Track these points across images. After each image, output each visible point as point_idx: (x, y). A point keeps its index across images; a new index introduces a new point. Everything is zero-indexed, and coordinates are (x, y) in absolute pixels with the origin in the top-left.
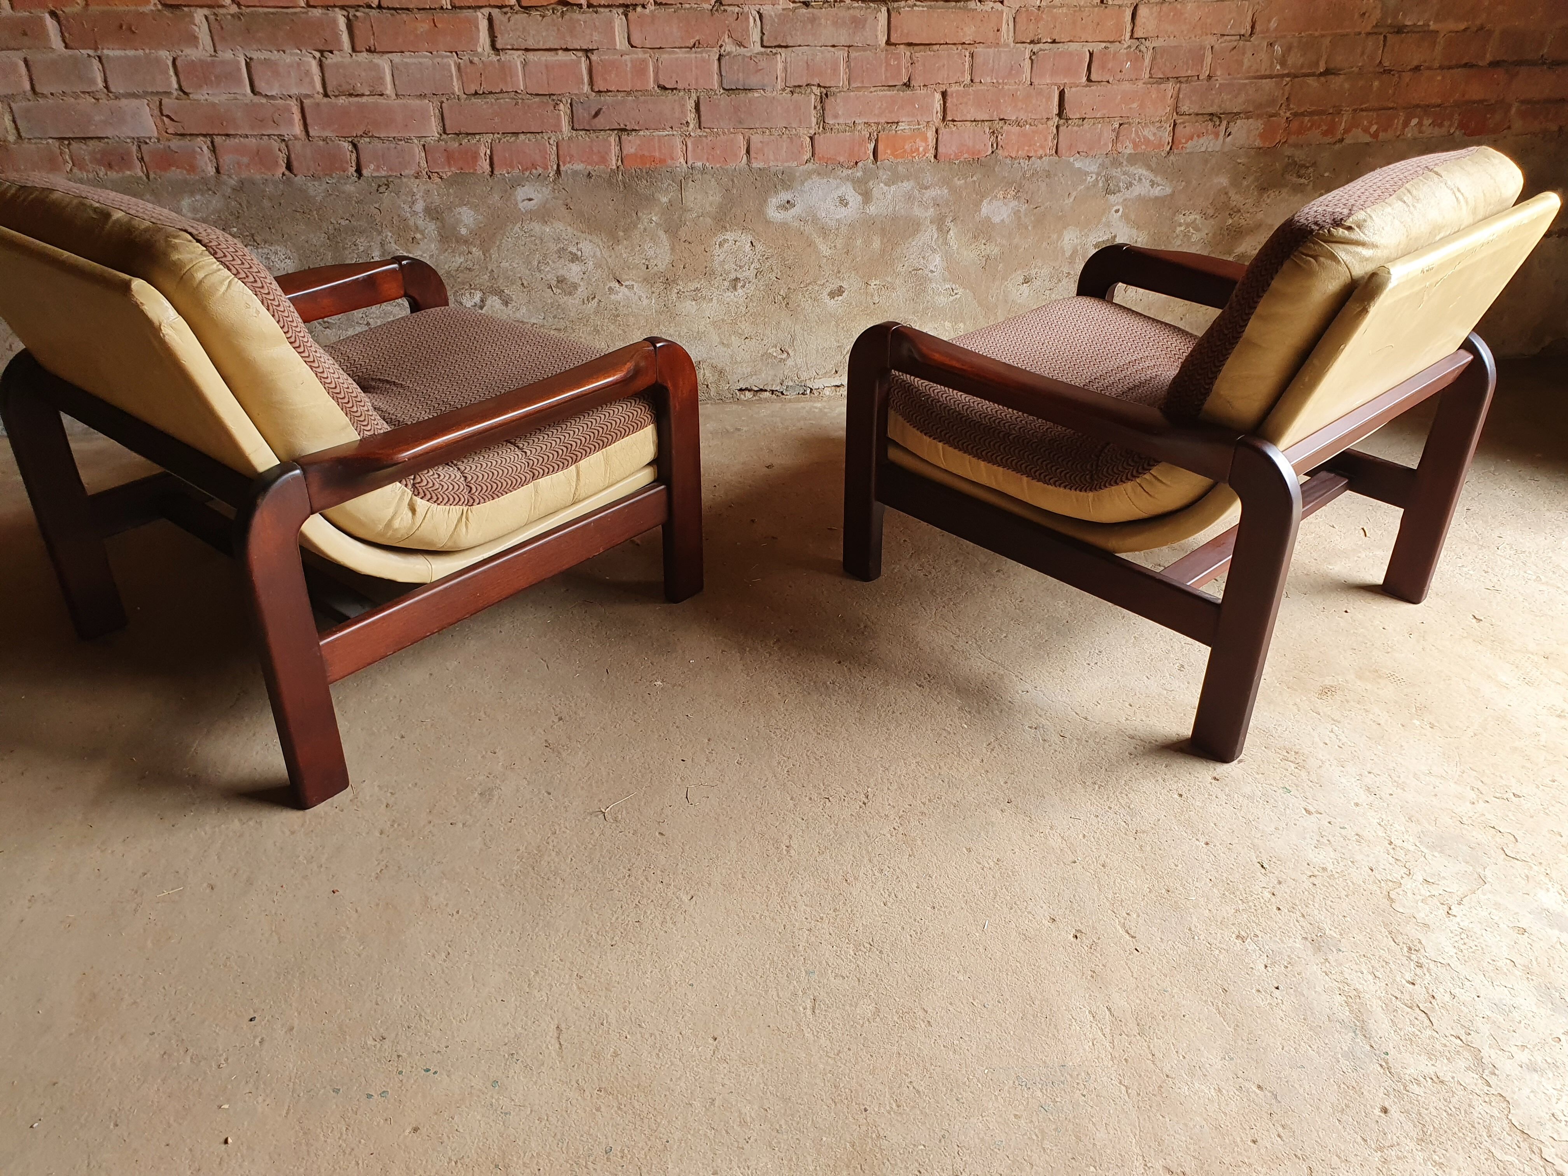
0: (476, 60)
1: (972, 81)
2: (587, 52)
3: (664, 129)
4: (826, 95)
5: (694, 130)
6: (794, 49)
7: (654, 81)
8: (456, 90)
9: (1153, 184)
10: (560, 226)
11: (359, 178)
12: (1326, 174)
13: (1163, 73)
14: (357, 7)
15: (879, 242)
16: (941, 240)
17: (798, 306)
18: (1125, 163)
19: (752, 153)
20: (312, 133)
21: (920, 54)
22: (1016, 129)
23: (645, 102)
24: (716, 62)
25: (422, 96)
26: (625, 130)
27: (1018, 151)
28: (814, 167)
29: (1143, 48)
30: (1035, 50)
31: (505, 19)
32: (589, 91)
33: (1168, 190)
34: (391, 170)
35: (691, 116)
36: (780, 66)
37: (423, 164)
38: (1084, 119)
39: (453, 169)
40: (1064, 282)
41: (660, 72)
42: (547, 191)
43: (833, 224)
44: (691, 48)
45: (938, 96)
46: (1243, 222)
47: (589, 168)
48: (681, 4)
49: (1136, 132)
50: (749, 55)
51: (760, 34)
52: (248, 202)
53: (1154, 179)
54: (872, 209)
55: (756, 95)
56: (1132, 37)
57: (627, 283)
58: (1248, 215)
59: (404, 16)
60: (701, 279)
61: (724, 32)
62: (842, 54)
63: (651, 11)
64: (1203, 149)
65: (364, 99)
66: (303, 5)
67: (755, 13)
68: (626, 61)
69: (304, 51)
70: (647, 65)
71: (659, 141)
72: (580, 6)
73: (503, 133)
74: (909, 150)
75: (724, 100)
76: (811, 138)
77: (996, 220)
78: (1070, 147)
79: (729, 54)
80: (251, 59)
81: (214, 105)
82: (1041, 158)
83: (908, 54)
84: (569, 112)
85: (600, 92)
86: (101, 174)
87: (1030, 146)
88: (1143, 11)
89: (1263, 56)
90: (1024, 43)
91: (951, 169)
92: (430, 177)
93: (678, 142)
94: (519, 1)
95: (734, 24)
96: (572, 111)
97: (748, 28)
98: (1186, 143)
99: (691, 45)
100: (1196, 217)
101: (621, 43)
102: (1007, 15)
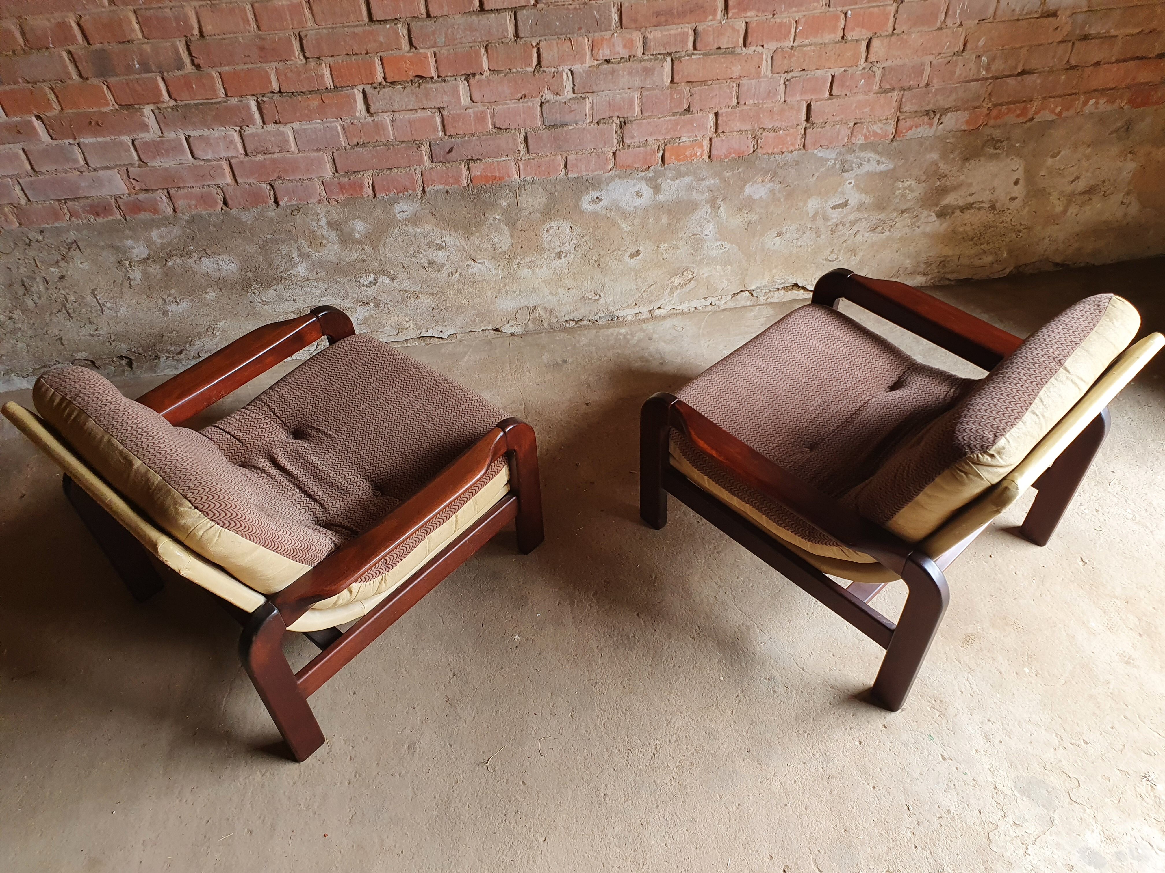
0: (355, 122)
1: (738, 103)
2: (439, 109)
3: (501, 157)
4: (625, 123)
5: (524, 155)
6: (599, 93)
7: (492, 125)
8: (343, 143)
9: (879, 163)
10: (428, 227)
11: (277, 207)
12: (1017, 145)
13: (890, 85)
14: (264, 94)
15: (666, 219)
16: (713, 214)
17: (607, 265)
18: (857, 150)
19: (569, 167)
20: (239, 181)
21: (697, 89)
22: (772, 134)
23: (486, 139)
24: (539, 108)
25: (318, 150)
26: (472, 159)
27: (774, 149)
28: (617, 173)
29: (875, 69)
30: (788, 78)
31: (375, 92)
32: (443, 135)
33: (891, 166)
34: (300, 200)
35: (521, 146)
36: (588, 105)
37: (323, 194)
38: (826, 123)
39: (345, 195)
40: (808, 234)
41: (496, 118)
42: (416, 205)
43: (632, 209)
44: (519, 100)
45: (712, 116)
46: (948, 183)
47: (447, 187)
48: (509, 69)
49: (867, 128)
50: (564, 101)
51: (571, 84)
52: (199, 229)
53: (879, 159)
54: (661, 198)
55: (570, 128)
56: (866, 61)
57: (480, 261)
58: (953, 178)
59: (299, 97)
60: (534, 254)
61: (544, 87)
62: (636, 93)
63: (487, 77)
64: (920, 136)
65: (275, 156)
66: (223, 96)
67: (567, 71)
68: (469, 113)
69: (227, 128)
70: (486, 114)
71: (498, 165)
72: (431, 78)
73: (381, 169)
74: (689, 156)
75: (546, 134)
76: (614, 153)
77: (756, 197)
78: (815, 143)
79: (548, 101)
80: (189, 136)
81: (166, 169)
82: (791, 152)
83: (688, 89)
84: (428, 151)
85: (451, 135)
86: (92, 220)
87: (783, 144)
88: (875, 43)
89: (972, 65)
90: (779, 73)
91: (721, 166)
92: (329, 202)
93: (513, 164)
94: (385, 78)
95: (552, 81)
96: (431, 150)
97: (562, 81)
98: (906, 132)
99: (519, 96)
100: (912, 182)
101: (465, 101)
102: (766, 55)
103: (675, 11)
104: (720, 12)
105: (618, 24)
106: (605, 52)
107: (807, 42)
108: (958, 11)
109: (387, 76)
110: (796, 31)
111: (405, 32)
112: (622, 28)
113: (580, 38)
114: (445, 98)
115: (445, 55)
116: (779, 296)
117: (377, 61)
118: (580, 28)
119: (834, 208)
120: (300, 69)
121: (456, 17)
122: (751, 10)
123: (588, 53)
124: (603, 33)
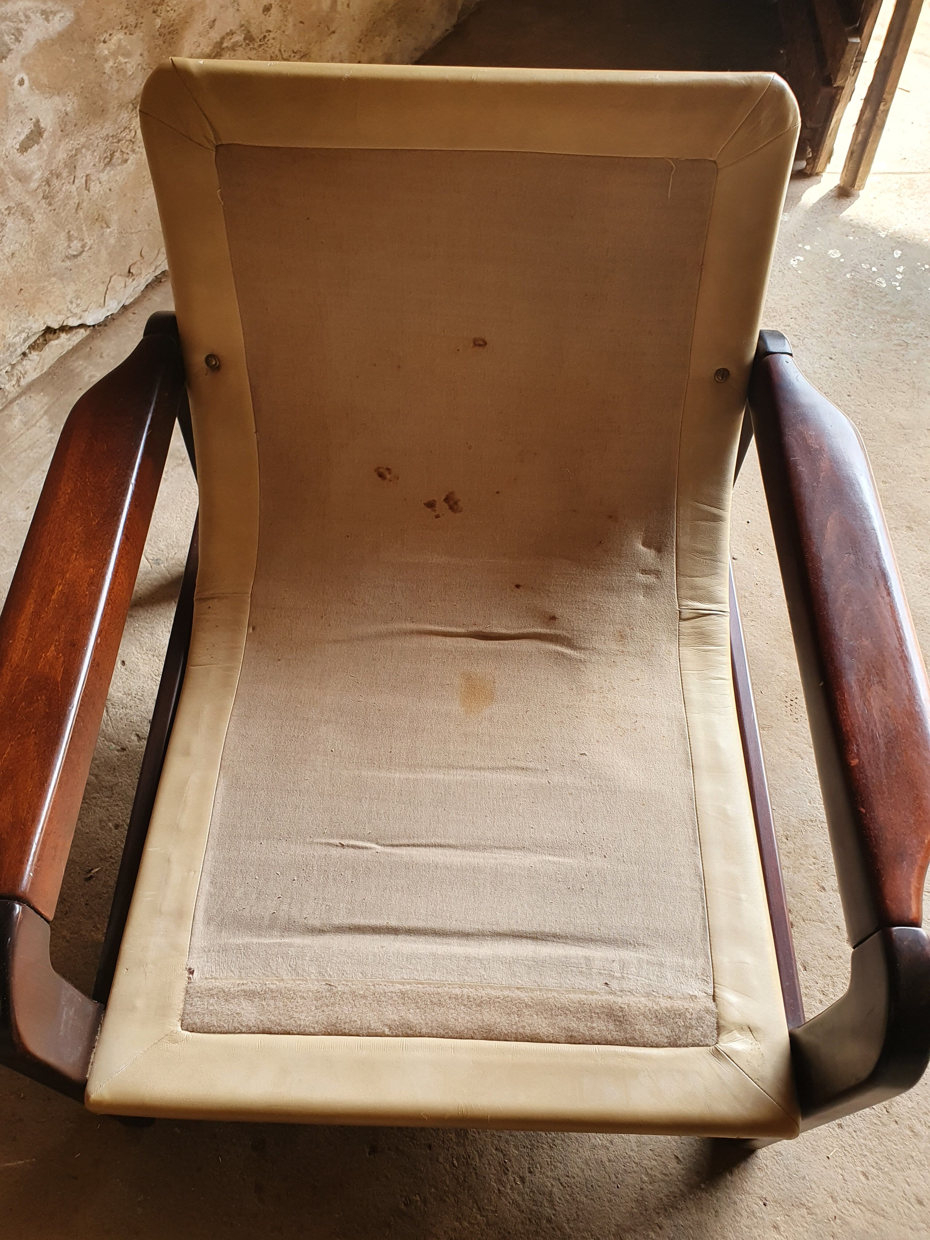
9: (46, 15)
33: (70, 15)
40: (10, 224)
53: (44, 7)
100: (119, 36)
116: (34, 364)
119: (24, 148)
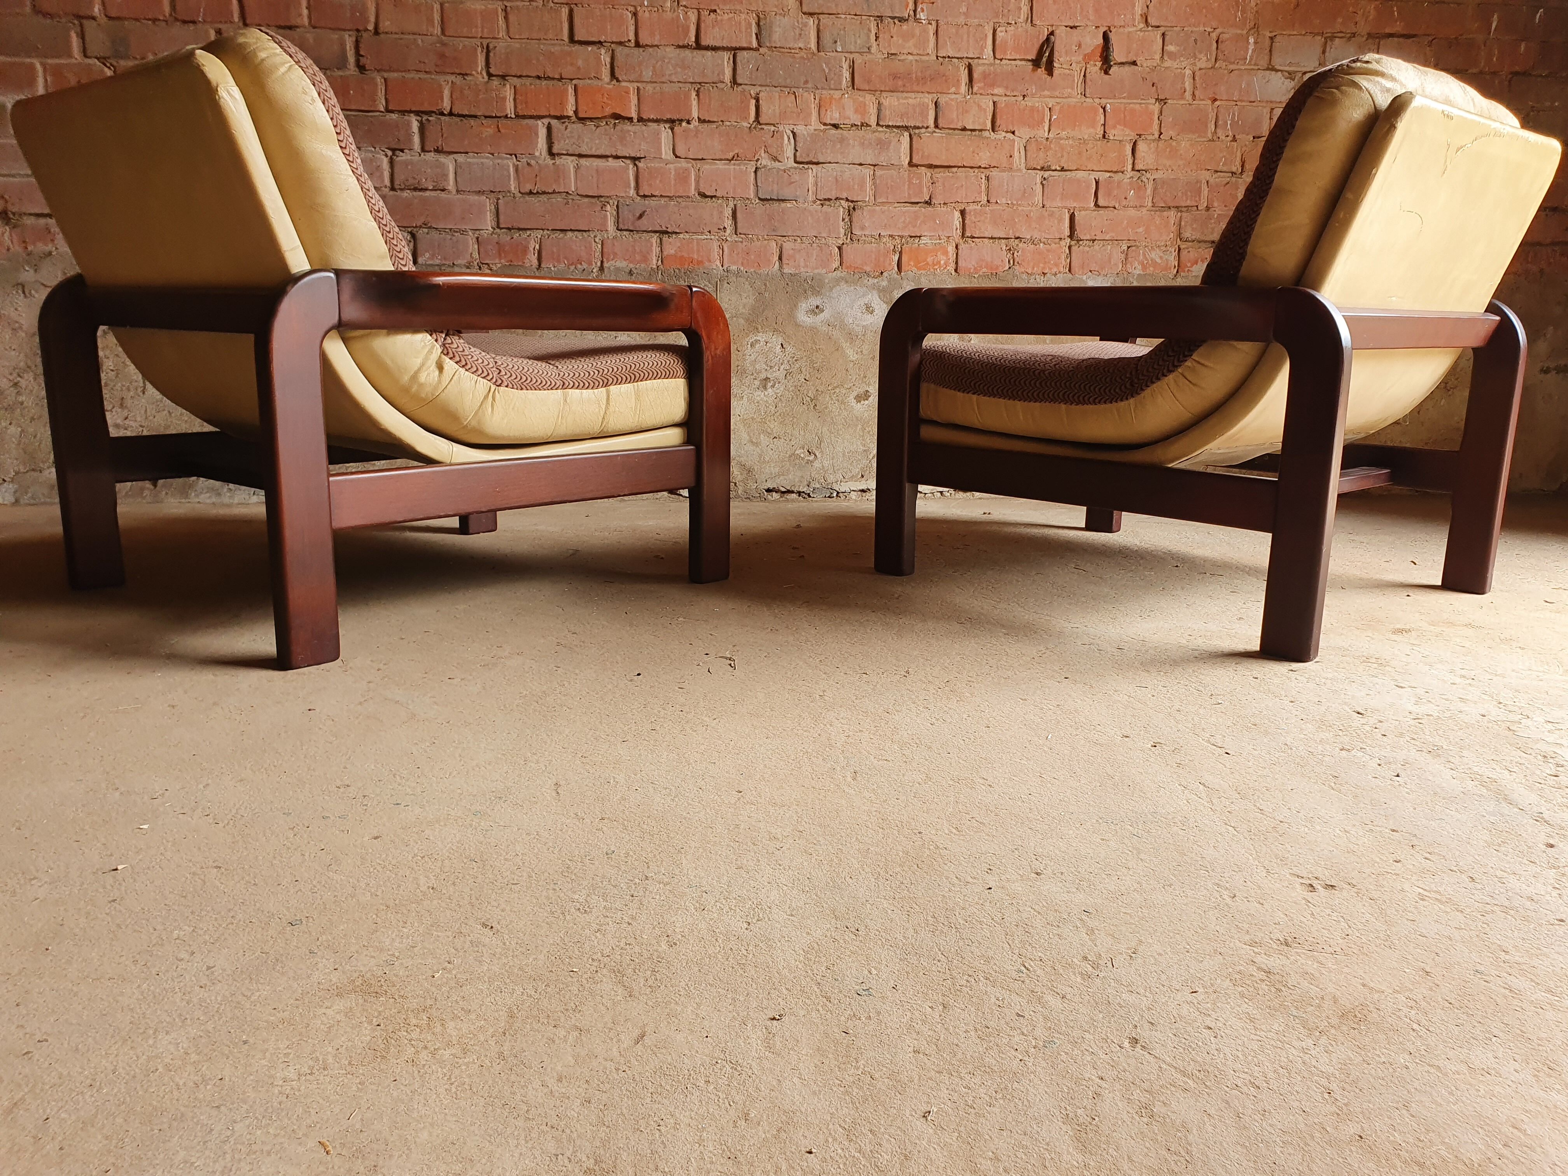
0: (533, 162)
1: (988, 201)
2: (635, 159)
3: (702, 234)
4: (854, 209)
5: (730, 235)
6: (824, 165)
7: (695, 189)
8: (513, 188)
13: (1164, 202)
14: (429, 113)
17: (826, 408)
19: (783, 259)
21: (939, 174)
22: (1030, 247)
23: (686, 207)
24: (753, 174)
25: (479, 192)
26: (666, 232)
27: (1033, 268)
28: (842, 275)
29: (1144, 179)
30: (1045, 176)
31: (563, 127)
32: (635, 195)
34: (445, 259)
35: (728, 223)
36: (811, 180)
37: (476, 255)
38: (1094, 241)
39: (503, 261)
41: (701, 181)
43: (858, 329)
44: (730, 161)
45: (957, 214)
47: (631, 266)
48: (722, 121)
49: (1144, 254)
50: (783, 168)
51: (793, 151)
55: (789, 205)
56: (1133, 169)
59: (472, 122)
61: (761, 148)
62: (868, 171)
63: (695, 127)
65: (428, 193)
66: (382, 109)
67: (789, 132)
68: (670, 169)
69: (377, 148)
70: (689, 173)
71: (698, 244)
72: (630, 119)
73: (553, 230)
74: (931, 263)
75: (760, 209)
76: (839, 248)
78: (1082, 267)
79: (765, 167)
82: (1055, 275)
83: (929, 174)
84: (615, 213)
85: (645, 196)
87: (1045, 263)
88: (1142, 147)
90: (1035, 169)
92: (480, 268)
93: (715, 245)
94: (576, 112)
95: (770, 141)
96: (618, 213)
97: (782, 144)
98: (1191, 267)
99: (730, 157)
101: (666, 153)
102: (1019, 144)
103: (914, 76)
104: (963, 84)
105: (850, 84)
106: (833, 116)
107: (1064, 134)
108: (1229, 122)
109: (580, 109)
110: (1050, 120)
111: (608, 60)
112: (853, 88)
113: (806, 94)
114: (644, 146)
115: (651, 92)
117: (571, 91)
118: (806, 82)
120: (480, 87)
121: (668, 49)
122: (999, 86)
123: (814, 114)
124: (832, 92)
